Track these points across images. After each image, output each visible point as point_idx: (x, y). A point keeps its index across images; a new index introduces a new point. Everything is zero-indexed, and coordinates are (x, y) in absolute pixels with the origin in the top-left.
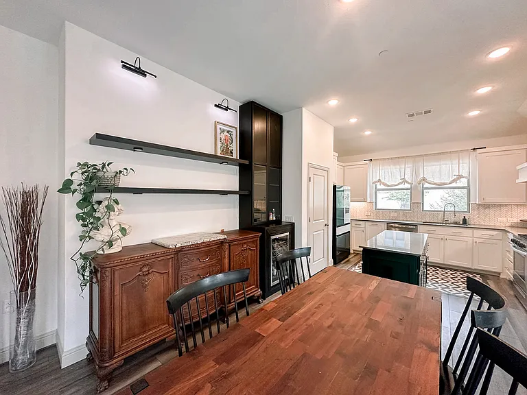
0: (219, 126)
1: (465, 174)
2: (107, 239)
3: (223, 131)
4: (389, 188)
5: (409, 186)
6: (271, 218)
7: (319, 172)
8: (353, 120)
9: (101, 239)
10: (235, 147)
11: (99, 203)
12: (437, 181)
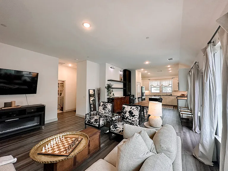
1: (171, 84)
3: (121, 76)
4: (155, 87)
5: (159, 86)
6: (129, 94)
7: (138, 84)
8: (146, 72)
12: (165, 85)
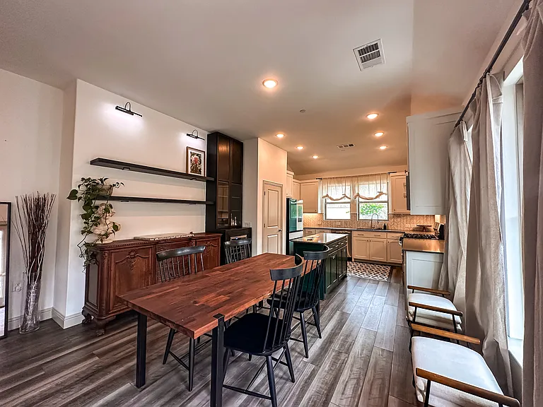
0: (189, 151)
1: (385, 191)
2: (103, 233)
3: (193, 154)
4: (335, 201)
5: (349, 200)
6: (232, 224)
7: (272, 188)
8: (300, 148)
9: (98, 233)
10: (203, 167)
11: (97, 207)
12: (367, 197)
